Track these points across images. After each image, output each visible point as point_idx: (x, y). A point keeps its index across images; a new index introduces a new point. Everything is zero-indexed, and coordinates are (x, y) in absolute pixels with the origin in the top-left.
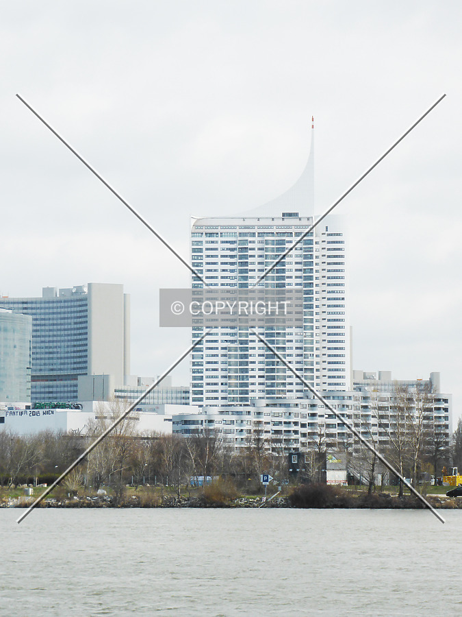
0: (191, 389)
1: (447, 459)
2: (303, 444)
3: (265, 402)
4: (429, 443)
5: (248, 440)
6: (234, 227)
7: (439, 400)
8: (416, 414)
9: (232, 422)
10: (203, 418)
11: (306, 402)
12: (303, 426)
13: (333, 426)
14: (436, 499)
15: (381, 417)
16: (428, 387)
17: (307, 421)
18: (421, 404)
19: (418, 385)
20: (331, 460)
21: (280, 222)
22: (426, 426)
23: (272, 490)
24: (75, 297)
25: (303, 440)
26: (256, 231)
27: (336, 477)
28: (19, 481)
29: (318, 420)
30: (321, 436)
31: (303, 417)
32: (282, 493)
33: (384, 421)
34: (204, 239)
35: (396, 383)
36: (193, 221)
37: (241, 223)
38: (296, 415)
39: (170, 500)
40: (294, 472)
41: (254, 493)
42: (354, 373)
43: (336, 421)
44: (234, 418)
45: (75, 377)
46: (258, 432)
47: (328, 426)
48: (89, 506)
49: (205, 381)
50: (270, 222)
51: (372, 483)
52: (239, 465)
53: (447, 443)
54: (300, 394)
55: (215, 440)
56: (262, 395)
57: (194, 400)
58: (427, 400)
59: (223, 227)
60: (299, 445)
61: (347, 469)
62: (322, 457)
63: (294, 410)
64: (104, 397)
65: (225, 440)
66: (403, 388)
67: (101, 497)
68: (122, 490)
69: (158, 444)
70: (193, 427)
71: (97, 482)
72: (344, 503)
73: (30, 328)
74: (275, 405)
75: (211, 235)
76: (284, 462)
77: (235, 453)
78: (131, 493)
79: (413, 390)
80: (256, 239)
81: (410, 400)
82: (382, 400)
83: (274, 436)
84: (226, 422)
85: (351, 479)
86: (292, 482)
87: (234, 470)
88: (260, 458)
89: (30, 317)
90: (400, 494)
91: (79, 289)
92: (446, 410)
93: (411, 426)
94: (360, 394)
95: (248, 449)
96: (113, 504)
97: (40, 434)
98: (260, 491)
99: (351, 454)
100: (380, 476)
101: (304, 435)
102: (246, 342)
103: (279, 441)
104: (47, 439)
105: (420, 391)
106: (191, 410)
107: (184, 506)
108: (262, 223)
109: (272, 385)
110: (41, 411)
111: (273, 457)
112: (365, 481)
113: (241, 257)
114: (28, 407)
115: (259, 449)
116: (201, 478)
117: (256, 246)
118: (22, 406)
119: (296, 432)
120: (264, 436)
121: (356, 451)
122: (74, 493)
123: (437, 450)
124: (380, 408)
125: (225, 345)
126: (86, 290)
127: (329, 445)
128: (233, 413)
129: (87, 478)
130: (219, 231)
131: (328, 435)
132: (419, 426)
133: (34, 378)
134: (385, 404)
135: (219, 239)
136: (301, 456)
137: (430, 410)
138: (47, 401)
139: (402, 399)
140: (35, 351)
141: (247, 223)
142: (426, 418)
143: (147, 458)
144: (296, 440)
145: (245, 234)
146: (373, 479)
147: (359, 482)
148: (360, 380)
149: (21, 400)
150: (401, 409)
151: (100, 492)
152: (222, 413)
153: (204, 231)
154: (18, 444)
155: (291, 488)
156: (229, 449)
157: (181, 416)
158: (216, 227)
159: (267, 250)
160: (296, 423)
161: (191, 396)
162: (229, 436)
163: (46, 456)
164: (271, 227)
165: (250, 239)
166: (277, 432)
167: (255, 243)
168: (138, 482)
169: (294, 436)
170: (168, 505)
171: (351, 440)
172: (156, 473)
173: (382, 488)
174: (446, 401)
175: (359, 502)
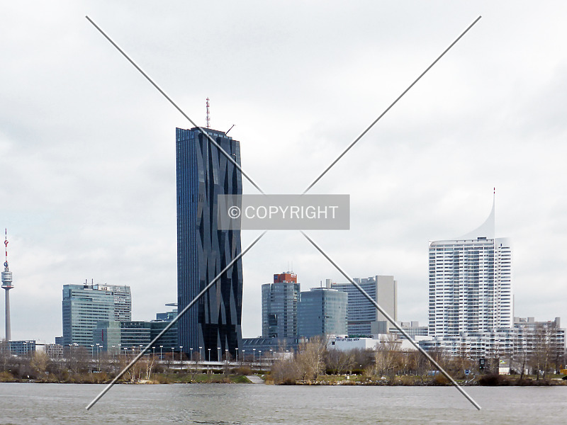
0: (429, 328)
1: (563, 361)
2: (487, 355)
3: (467, 334)
4: (553, 353)
5: (458, 353)
6: (452, 245)
7: (559, 332)
8: (547, 338)
9: (450, 344)
10: (435, 342)
11: (489, 333)
12: (487, 345)
13: (503, 345)
14: (556, 381)
15: (529, 340)
16: (554, 325)
17: (489, 343)
18: (550, 334)
19: (549, 323)
20: (502, 362)
21: (476, 242)
22: (552, 345)
23: (471, 377)
24: (369, 283)
25: (487, 352)
26: (464, 247)
27: (504, 371)
28: (342, 373)
29: (495, 343)
30: (496, 350)
31: (487, 341)
32: (476, 378)
33: (530, 343)
34: (436, 252)
35: (537, 323)
36: (430, 243)
37: (455, 243)
38: (484, 340)
39: (418, 382)
40: (482, 368)
41: (461, 379)
42: (514, 319)
43: (504, 343)
44: (451, 342)
45: (369, 322)
46: (464, 349)
47: (501, 345)
48: (377, 385)
49: (436, 324)
50: (471, 242)
51: (523, 374)
52: (454, 365)
53: (563, 353)
54: (485, 330)
55: (441, 353)
56: (466, 330)
57: (430, 333)
58: (553, 332)
59: (446, 246)
60: (485, 355)
61: (510, 366)
62: (497, 361)
63: (483, 338)
64: (384, 332)
65: (446, 353)
66: (540, 325)
67: (383, 380)
68: (394, 377)
69: (412, 355)
70: (430, 347)
71: (381, 374)
72: (507, 383)
73: (347, 298)
74: (472, 335)
75: (440, 250)
76: (477, 364)
77: (451, 360)
78: (398, 378)
79: (546, 326)
80: (464, 251)
81: (544, 332)
82: (529, 332)
83: (472, 351)
84: (447, 344)
85: (511, 372)
86: (481, 373)
87: (450, 368)
88: (464, 362)
89: (347, 293)
90: (538, 379)
91: (371, 278)
92: (563, 336)
93: (544, 345)
94: (518, 329)
95: (458, 357)
96: (389, 384)
97: (353, 350)
98: (464, 378)
99: (512, 359)
100: (527, 370)
101: (487, 350)
102: (458, 304)
103: (474, 353)
104: (355, 352)
105: (549, 327)
106: (429, 338)
107: (425, 385)
108: (466, 243)
109: (471, 325)
110: (353, 339)
111: (471, 361)
112: (519, 373)
113: (455, 261)
114: (346, 337)
115: (464, 357)
116: (434, 372)
117: (463, 255)
118: (343, 336)
119: (483, 349)
120: (466, 351)
121: (515, 357)
122: (370, 379)
123: (558, 356)
124: (528, 336)
125: (446, 305)
126: (375, 279)
127: (500, 355)
128: (451, 339)
129: (376, 371)
130: (444, 247)
131: (500, 350)
132: (548, 345)
133: (349, 323)
134: (531, 334)
135: (444, 252)
136: (486, 360)
137: (554, 336)
138: (356, 334)
139: (540, 331)
140: (349, 309)
141: (459, 243)
142: (552, 340)
143: (406, 362)
144: (483, 353)
145: (458, 249)
146: (523, 371)
147: (516, 373)
148: (518, 322)
149: (343, 333)
150: (539, 336)
151: (382, 378)
152: (444, 339)
153: (436, 248)
154: (341, 353)
155: (480, 376)
156: (449, 357)
157: (424, 341)
158: (442, 246)
159: (469, 257)
160: (483, 344)
161: (429, 331)
162: (449, 351)
163: (356, 361)
164: (472, 245)
165: (460, 251)
166: (473, 349)
168: (401, 374)
169: (483, 351)
170: (417, 384)
171: (512, 352)
172: (410, 369)
173: (528, 376)
174: (563, 332)
175: (516, 383)
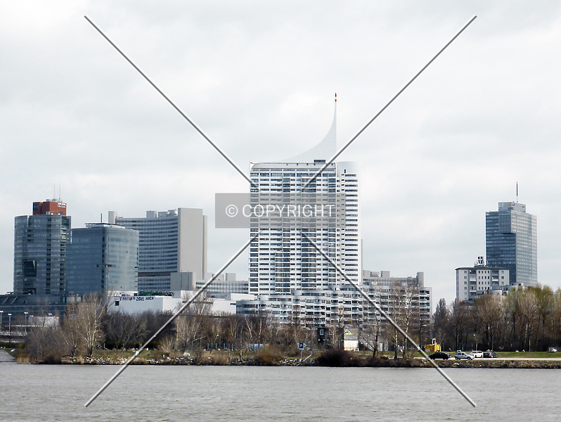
0: (250, 283)
1: (428, 333)
2: (328, 322)
3: (301, 292)
4: (416, 322)
5: (289, 319)
6: (280, 170)
7: (423, 292)
8: (407, 301)
9: (278, 306)
10: (258, 303)
11: (330, 292)
12: (328, 309)
13: (349, 309)
14: (420, 361)
15: (383, 303)
16: (415, 282)
17: (330, 306)
18: (410, 294)
19: (408, 280)
20: (348, 333)
21: (313, 167)
22: (414, 310)
23: (306, 354)
24: (169, 218)
25: (327, 319)
26: (296, 172)
27: (350, 345)
28: (129, 346)
29: (339, 305)
30: (340, 316)
31: (328, 302)
32: (313, 355)
33: (385, 306)
34: (259, 177)
35: (392, 280)
36: (252, 165)
37: (285, 167)
38: (323, 302)
39: (234, 360)
40: (322, 341)
41: (293, 356)
42: (363, 272)
43: (351, 306)
44: (279, 303)
45: (168, 274)
46: (296, 313)
47: (346, 309)
48: (178, 364)
49: (260, 277)
50: (306, 167)
51: (375, 349)
52: (283, 336)
53: (428, 322)
54: (325, 287)
55: (266, 318)
56: (299, 287)
57: (252, 290)
58: (414, 292)
59: (272, 169)
60: (325, 323)
61: (359, 339)
62: (340, 331)
63: (322, 298)
64: (188, 288)
65: (273, 318)
66: (398, 282)
67: (186, 358)
68: (201, 353)
69: (227, 320)
70: (250, 309)
71: (184, 347)
72: (355, 363)
73: (138, 239)
74: (308, 294)
75: (264, 175)
76: (314, 335)
77: (280, 328)
78: (208, 355)
79: (405, 284)
80: (296, 178)
81: (403, 291)
82: (384, 291)
83: (308, 316)
84: (274, 306)
85: (361, 346)
86: (320, 348)
87: (279, 339)
88: (297, 331)
89: (138, 231)
90: (396, 357)
91: (172, 212)
92: (428, 298)
93: (403, 310)
94: (368, 287)
95: (290, 325)
96: (195, 363)
97: (144, 313)
98: (297, 354)
99: (361, 329)
100: (381, 345)
101: (328, 315)
102: (288, 250)
103: (311, 320)
104: (148, 316)
105: (409, 285)
106: (249, 297)
107: (243, 365)
108: (299, 167)
109: (307, 280)
110: (145, 297)
111: (306, 331)
112: (371, 348)
113: (285, 190)
114: (136, 295)
115: (296, 325)
116: (256, 345)
117: (296, 183)
118: (131, 293)
119: (323, 313)
120: (300, 316)
121: (365, 327)
122: (167, 355)
123: (421, 327)
124: (382, 297)
125: (273, 252)
126: (177, 212)
127: (345, 323)
128: (279, 300)
129: (177, 344)
130: (270, 172)
131: (346, 316)
132: (409, 310)
133: (140, 274)
134: (386, 294)
135: (270, 178)
136: (326, 330)
137: (417, 298)
138: (149, 291)
139: (397, 290)
140: (140, 255)
141: (289, 167)
142: (413, 304)
143: (218, 331)
144: (323, 319)
145: (288, 175)
146: (376, 346)
147: (367, 349)
148: (368, 277)
149: (131, 289)
150: (397, 298)
151: (185, 354)
152: (271, 299)
153: (259, 172)
154: (128, 318)
155: (319, 352)
156: (277, 325)
157: (242, 301)
158: (268, 169)
159: (303, 186)
160: (323, 307)
161: (249, 287)
162: (276, 316)
164: (306, 170)
165: (291, 178)
166: (309, 313)
167: (295, 181)
168: (211, 348)
169: (322, 316)
170: (233, 364)
171: (361, 319)
172: (224, 341)
173: (383, 353)
174: (428, 292)
175: (366, 362)
